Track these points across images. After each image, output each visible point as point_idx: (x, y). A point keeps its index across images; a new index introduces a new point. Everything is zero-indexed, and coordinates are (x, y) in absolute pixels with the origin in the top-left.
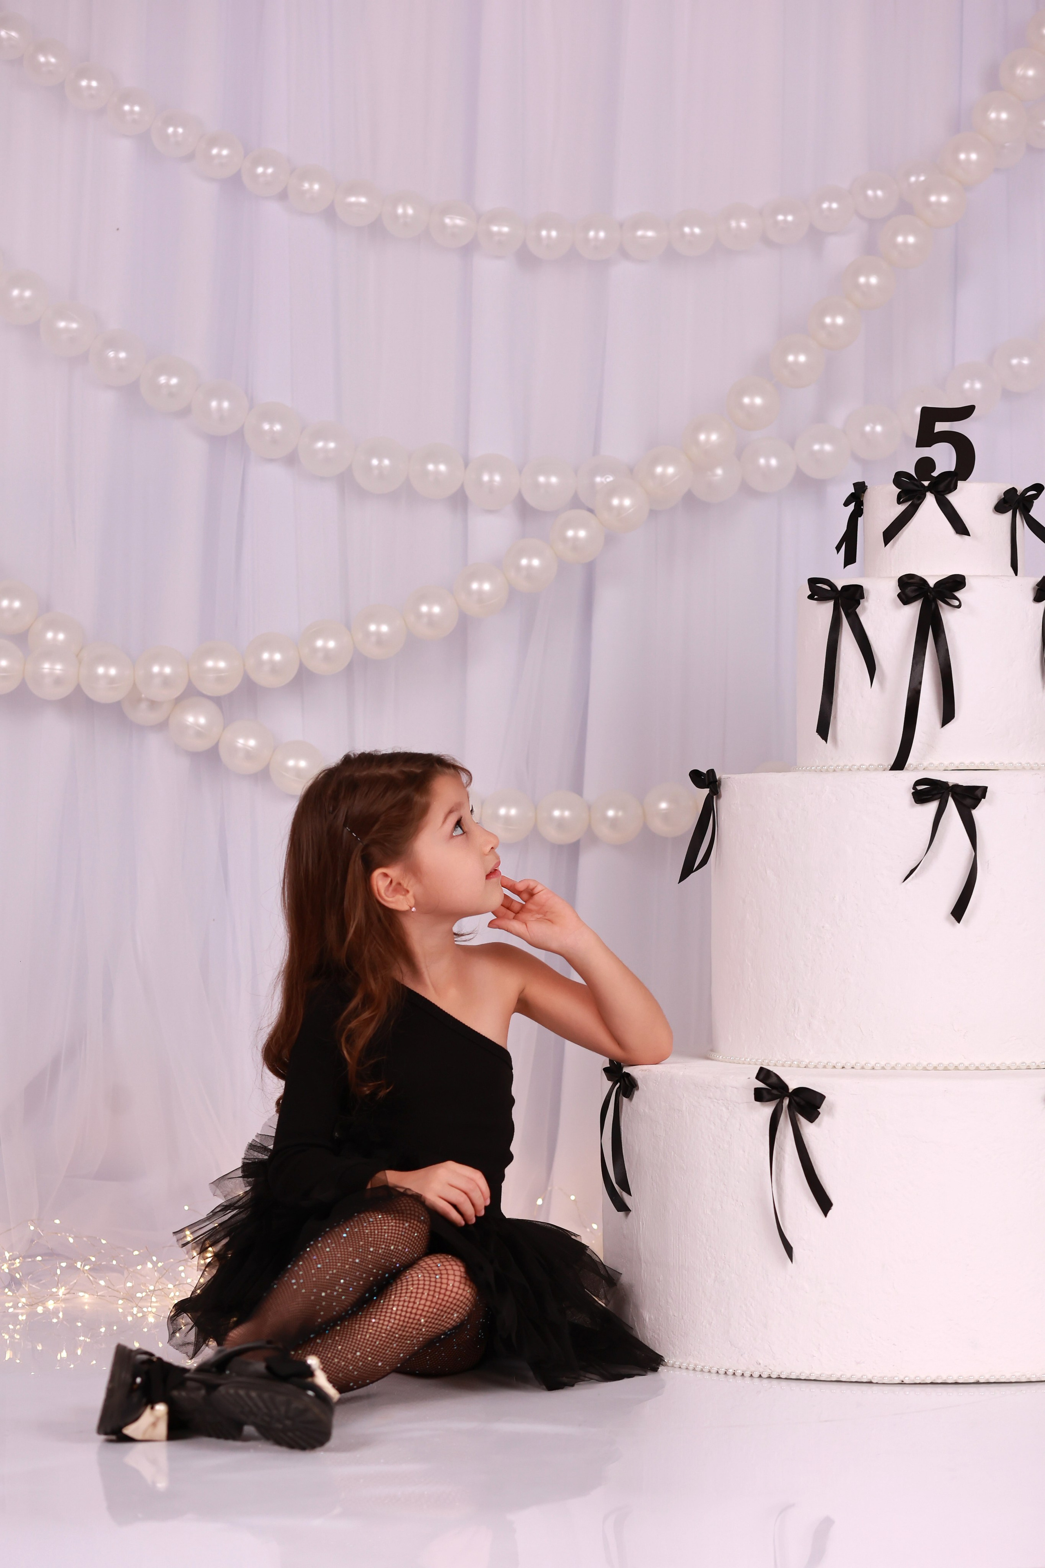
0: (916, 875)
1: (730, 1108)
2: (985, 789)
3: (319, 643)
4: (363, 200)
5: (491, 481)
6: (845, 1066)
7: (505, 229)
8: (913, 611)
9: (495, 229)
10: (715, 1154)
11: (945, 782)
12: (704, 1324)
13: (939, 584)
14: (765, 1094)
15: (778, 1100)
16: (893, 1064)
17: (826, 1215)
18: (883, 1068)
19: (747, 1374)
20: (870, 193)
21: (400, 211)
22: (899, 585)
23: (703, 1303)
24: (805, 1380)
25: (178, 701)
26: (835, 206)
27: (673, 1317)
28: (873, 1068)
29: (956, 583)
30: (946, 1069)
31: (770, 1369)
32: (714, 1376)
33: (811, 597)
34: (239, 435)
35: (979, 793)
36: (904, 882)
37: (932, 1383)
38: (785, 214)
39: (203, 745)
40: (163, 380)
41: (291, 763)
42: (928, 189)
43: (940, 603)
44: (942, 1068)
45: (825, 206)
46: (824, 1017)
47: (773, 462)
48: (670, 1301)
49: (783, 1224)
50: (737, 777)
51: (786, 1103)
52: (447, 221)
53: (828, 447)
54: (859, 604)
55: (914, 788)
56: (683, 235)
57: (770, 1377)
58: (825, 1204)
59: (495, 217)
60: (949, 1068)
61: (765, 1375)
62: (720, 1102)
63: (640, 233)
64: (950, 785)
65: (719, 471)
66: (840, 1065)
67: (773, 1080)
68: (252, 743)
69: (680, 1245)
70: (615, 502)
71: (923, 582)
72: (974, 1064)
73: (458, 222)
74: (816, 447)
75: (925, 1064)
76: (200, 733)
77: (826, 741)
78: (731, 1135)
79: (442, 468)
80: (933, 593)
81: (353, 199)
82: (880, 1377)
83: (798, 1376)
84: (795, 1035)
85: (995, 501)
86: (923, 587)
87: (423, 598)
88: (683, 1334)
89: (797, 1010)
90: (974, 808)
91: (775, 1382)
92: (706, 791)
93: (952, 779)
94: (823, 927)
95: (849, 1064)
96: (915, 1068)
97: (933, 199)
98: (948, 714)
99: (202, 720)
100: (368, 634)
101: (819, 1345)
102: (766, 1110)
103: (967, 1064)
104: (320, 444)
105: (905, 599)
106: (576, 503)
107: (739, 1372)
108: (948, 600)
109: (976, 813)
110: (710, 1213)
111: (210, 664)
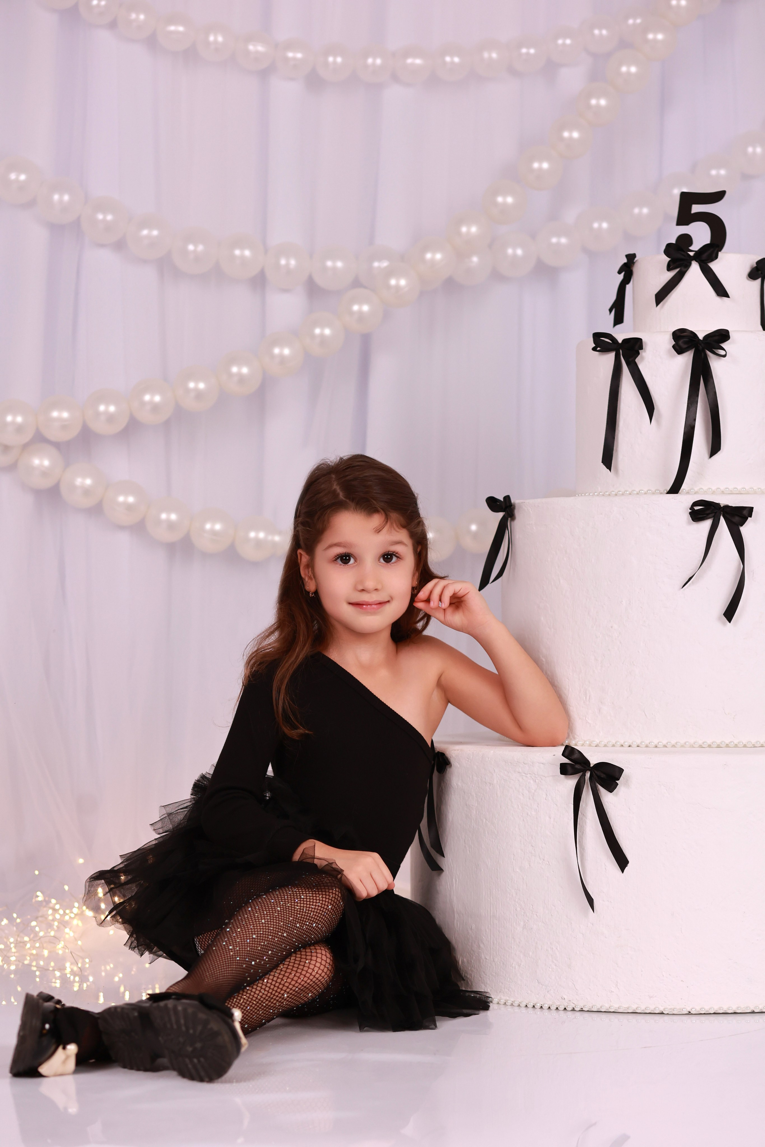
0: (692, 582)
1: (537, 781)
2: (751, 509)
3: (147, 398)
4: (181, 29)
5: (288, 264)
6: (632, 745)
7: (299, 55)
8: (686, 359)
9: (290, 55)
10: (523, 820)
11: (718, 503)
12: (513, 965)
13: (707, 337)
14: (569, 769)
15: (581, 774)
16: (673, 742)
17: (623, 872)
18: (665, 746)
19: (553, 1008)
20: (596, 32)
21: (212, 38)
22: (673, 338)
23: (512, 947)
24: (605, 1012)
25: (25, 447)
26: (568, 41)
27: (485, 960)
28: (656, 747)
29: (722, 336)
30: (719, 747)
31: (573, 1003)
32: (524, 1010)
33: (594, 349)
34: (76, 225)
35: (745, 512)
36: (682, 588)
37: (714, 1013)
38: (528, 47)
39: (46, 483)
40: (13, 176)
41: (121, 499)
42: (645, 29)
43: (708, 353)
44: (716, 746)
45: (560, 42)
46: (613, 703)
47: (519, 252)
48: (482, 945)
49: (584, 879)
50: (531, 501)
51: (587, 776)
52: (251, 48)
53: (564, 240)
54: (639, 354)
55: (692, 508)
56: (445, 63)
57: (573, 1010)
58: (622, 861)
59: (290, 46)
60: (721, 746)
61: (569, 1008)
62: (528, 776)
63: (409, 61)
64: (722, 506)
65: (475, 259)
66: (627, 744)
67: (576, 756)
68: (88, 482)
69: (491, 898)
70: (393, 282)
71: (693, 335)
72: (742, 743)
73: (260, 48)
74: (554, 240)
75: (701, 742)
76: (45, 473)
77: (610, 470)
78: (538, 804)
79: (247, 253)
80: (702, 345)
81: (172, 28)
82: (671, 1009)
83: (599, 1009)
84: (587, 719)
85: (747, 270)
86: (694, 339)
87: (233, 360)
88: (495, 974)
89: (588, 697)
90: (742, 526)
91: (578, 1014)
92: (501, 515)
93: (723, 501)
94: (612, 627)
95: (635, 743)
96: (692, 746)
97: (651, 36)
98: (715, 447)
99: (46, 463)
100: (188, 390)
101: (617, 982)
102: (570, 783)
103: (736, 742)
104: (145, 232)
105: (679, 350)
106: (357, 283)
107: (546, 1006)
108: (715, 350)
109: (743, 529)
110: (519, 871)
111: (55, 414)
